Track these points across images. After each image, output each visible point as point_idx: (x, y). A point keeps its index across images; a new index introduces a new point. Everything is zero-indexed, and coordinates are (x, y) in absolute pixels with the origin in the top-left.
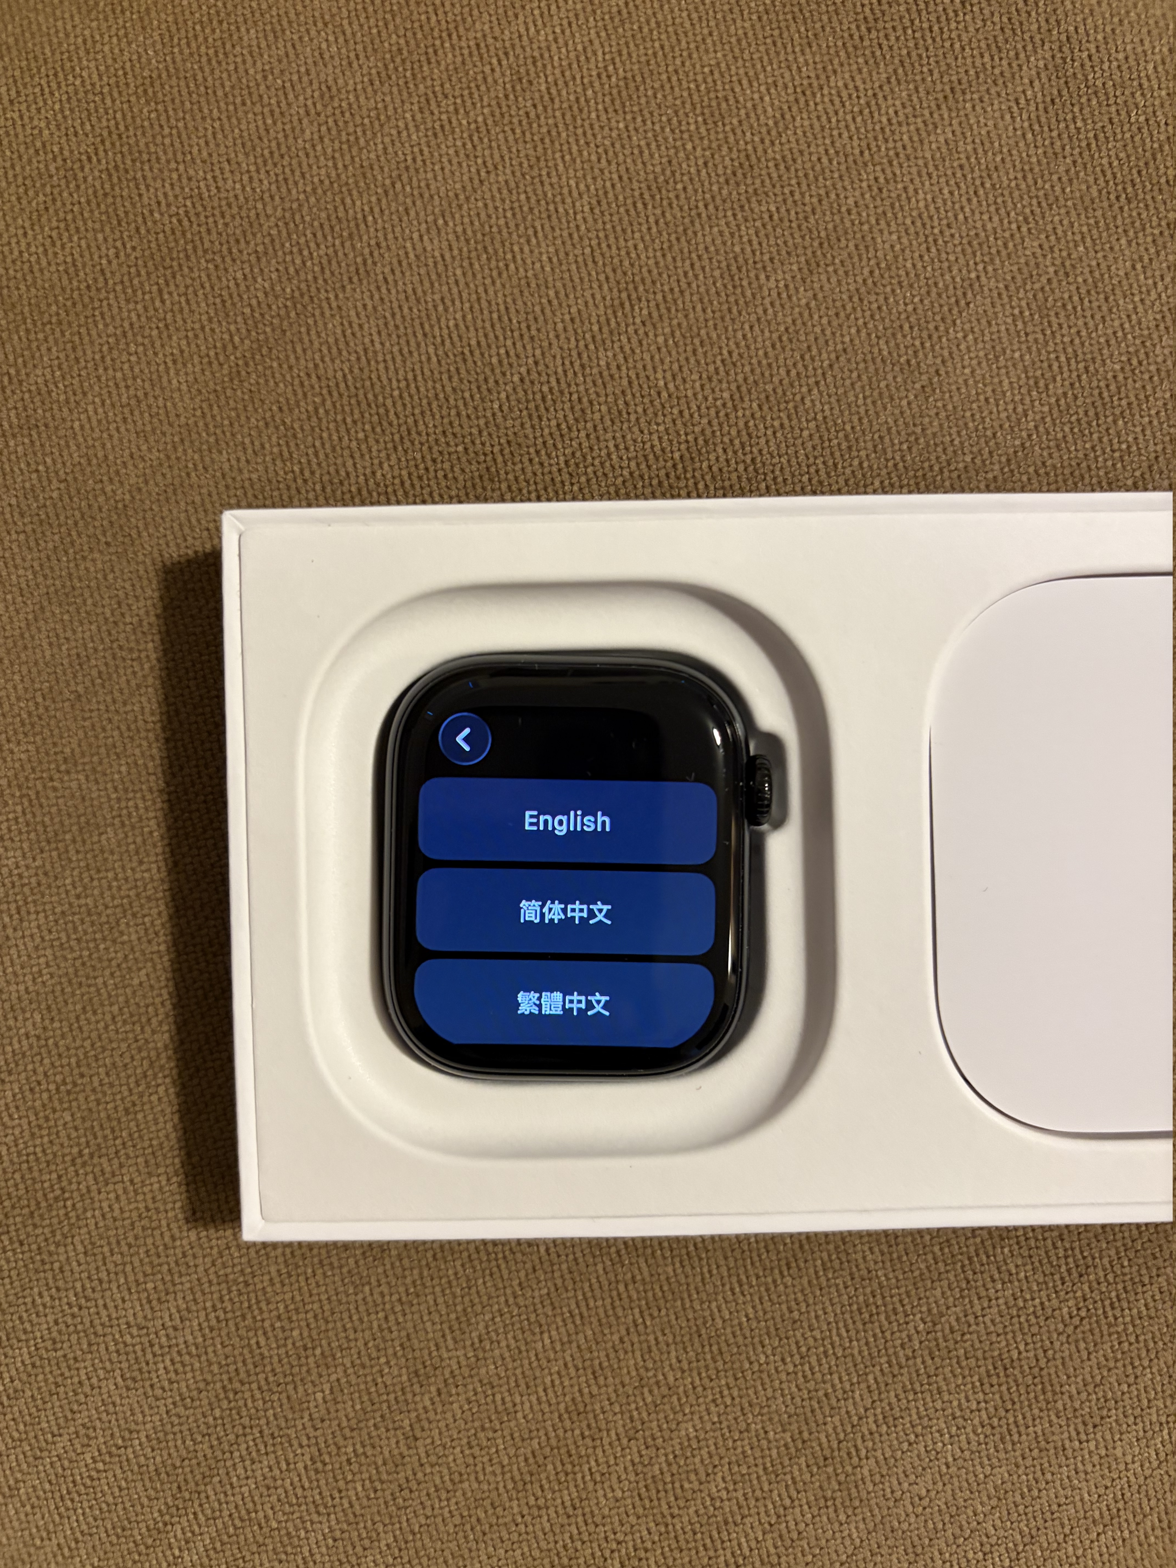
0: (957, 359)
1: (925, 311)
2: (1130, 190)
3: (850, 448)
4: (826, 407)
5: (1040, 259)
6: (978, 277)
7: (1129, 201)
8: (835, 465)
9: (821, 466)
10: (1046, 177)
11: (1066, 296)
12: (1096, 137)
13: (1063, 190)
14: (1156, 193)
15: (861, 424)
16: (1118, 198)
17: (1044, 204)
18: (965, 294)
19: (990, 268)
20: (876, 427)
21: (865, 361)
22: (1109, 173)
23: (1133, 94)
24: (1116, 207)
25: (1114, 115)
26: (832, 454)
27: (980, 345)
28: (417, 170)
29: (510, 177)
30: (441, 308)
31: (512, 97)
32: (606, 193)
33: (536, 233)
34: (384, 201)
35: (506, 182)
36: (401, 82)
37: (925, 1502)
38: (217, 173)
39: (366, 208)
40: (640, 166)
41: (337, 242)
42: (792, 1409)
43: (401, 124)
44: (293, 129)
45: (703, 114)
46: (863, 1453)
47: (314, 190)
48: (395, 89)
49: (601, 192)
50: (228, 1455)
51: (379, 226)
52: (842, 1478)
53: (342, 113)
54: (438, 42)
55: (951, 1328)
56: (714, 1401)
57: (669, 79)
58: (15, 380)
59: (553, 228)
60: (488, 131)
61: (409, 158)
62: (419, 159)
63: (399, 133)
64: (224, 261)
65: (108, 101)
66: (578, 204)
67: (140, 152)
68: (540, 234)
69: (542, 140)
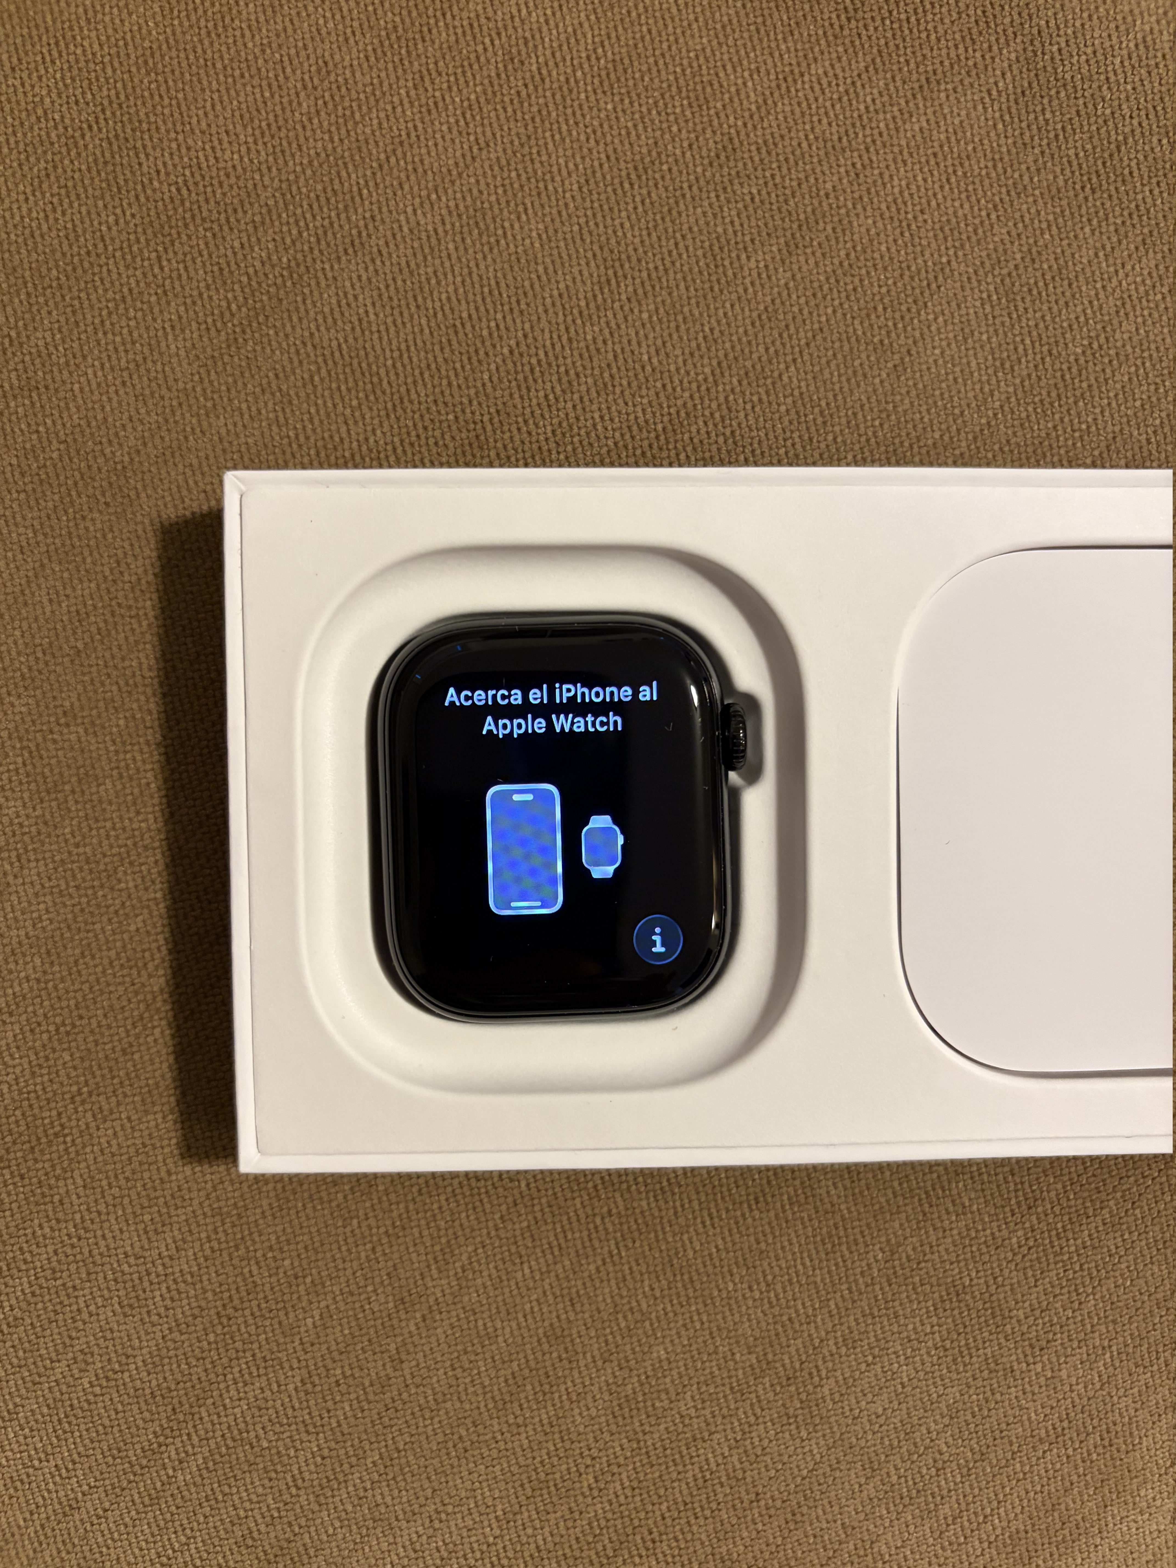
0: (928, 340)
1: (898, 293)
2: (1094, 180)
3: (825, 423)
4: (803, 384)
5: (1008, 246)
6: (949, 262)
7: (1093, 191)
8: (811, 439)
9: (797, 440)
10: (1016, 167)
11: (1032, 281)
12: (1063, 128)
13: (1031, 179)
14: (1119, 184)
15: (836, 400)
16: (1083, 188)
17: (1013, 193)
18: (936, 277)
19: (960, 253)
20: (850, 404)
21: (840, 340)
22: (1075, 163)
23: (1100, 87)
24: (1081, 196)
25: (1081, 107)
26: (808, 429)
27: (950, 327)
28: (411, 146)
29: (501, 154)
30: (433, 281)
31: (503, 76)
32: (594, 172)
33: (526, 210)
34: (379, 175)
35: (498, 158)
36: (396, 59)
37: (882, 1420)
38: (216, 143)
39: (362, 182)
40: (627, 146)
41: (333, 214)
42: (757, 1333)
43: (396, 99)
44: (290, 102)
45: (688, 97)
46: (824, 1373)
47: (310, 163)
48: (390, 65)
49: (589, 171)
50: (221, 1378)
51: (374, 199)
52: (804, 1396)
53: (339, 88)
54: (432, 21)
55: (908, 1257)
56: (685, 1325)
57: (656, 63)
58: (16, 343)
59: (542, 206)
60: (480, 109)
61: (403, 133)
62: (413, 134)
63: (394, 108)
64: (221, 230)
65: (109, 71)
66: (567, 182)
67: (140, 122)
68: (530, 211)
69: (533, 119)
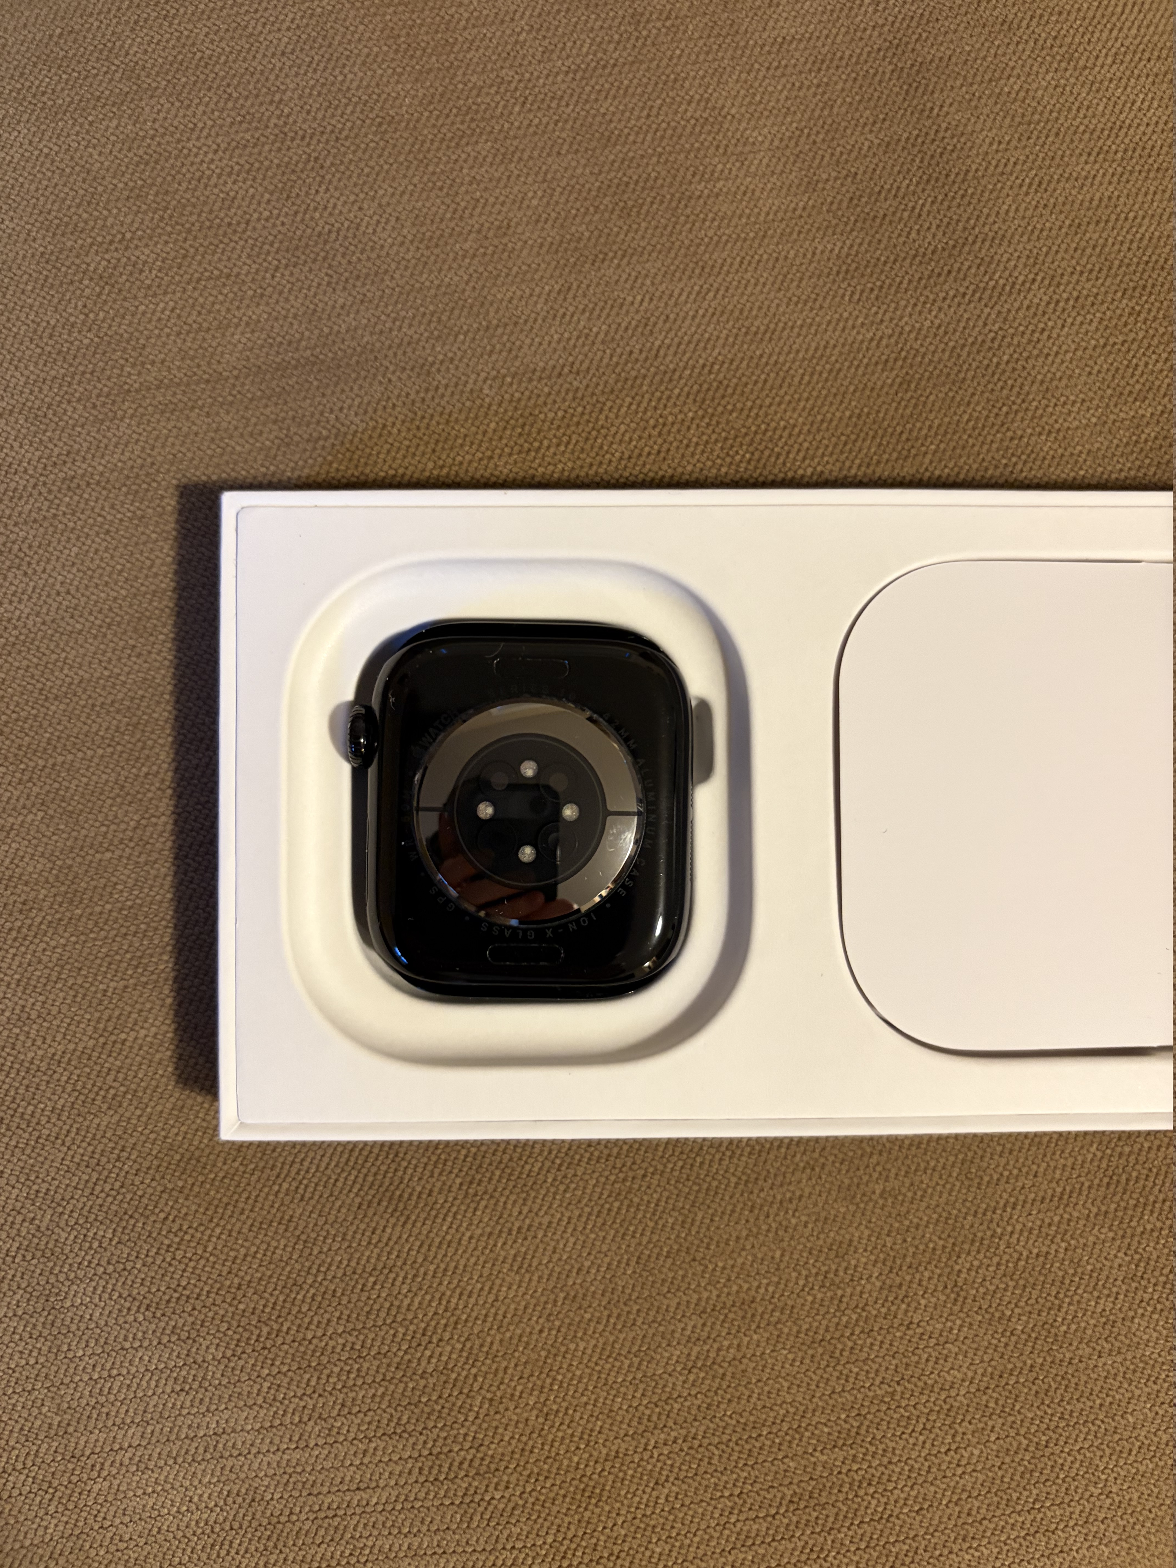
28: (522, 331)
29: (582, 387)
34: (481, 333)
35: (577, 389)
36: (562, 262)
38: (383, 221)
39: (465, 328)
41: (426, 335)
43: (537, 290)
60: (593, 343)
61: (523, 317)
62: (529, 324)
63: (531, 295)
64: (338, 283)
65: (349, 109)
67: (342, 162)
69: (626, 379)
